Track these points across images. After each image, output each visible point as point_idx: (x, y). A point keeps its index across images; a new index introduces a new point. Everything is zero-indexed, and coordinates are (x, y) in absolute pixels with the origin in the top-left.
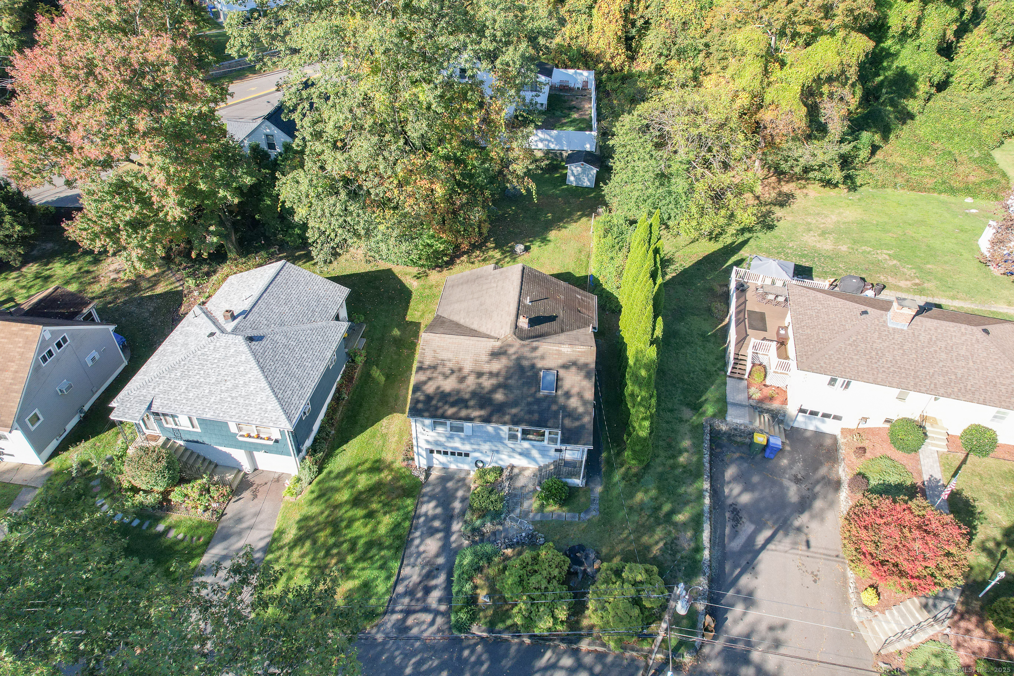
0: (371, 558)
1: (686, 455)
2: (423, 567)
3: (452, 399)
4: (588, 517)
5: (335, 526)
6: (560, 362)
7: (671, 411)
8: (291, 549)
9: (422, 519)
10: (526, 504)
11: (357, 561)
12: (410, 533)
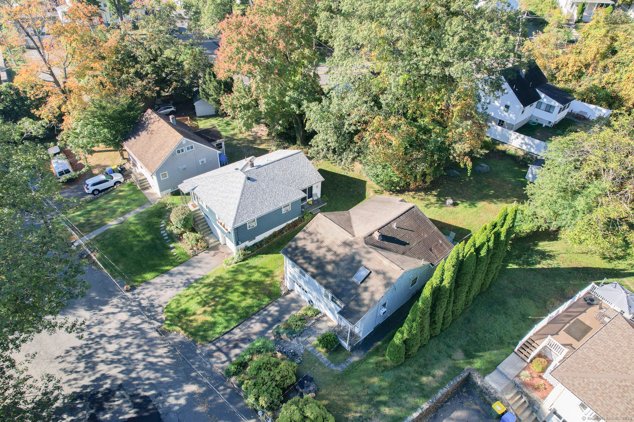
0: (227, 313)
1: (430, 378)
2: (244, 335)
3: (306, 255)
4: (334, 368)
5: (228, 288)
6: (377, 268)
7: (449, 347)
8: (204, 286)
9: (266, 312)
10: (312, 338)
11: (221, 310)
12: (254, 314)
